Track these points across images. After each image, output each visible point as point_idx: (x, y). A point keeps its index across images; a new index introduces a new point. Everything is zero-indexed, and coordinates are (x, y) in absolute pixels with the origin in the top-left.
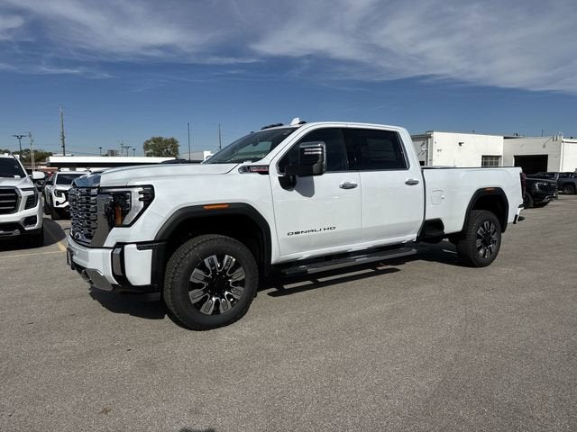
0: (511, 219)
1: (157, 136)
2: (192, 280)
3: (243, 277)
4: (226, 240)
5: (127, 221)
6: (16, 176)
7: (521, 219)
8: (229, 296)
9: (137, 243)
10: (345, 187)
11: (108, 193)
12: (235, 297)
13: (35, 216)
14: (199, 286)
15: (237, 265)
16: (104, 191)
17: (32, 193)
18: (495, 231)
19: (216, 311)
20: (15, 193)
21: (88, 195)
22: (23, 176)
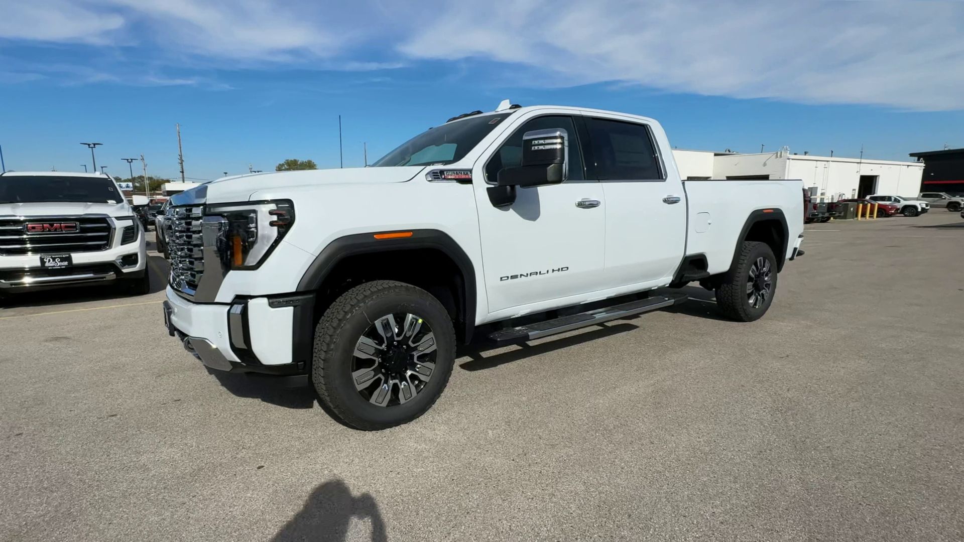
0: (789, 254)
1: (292, 158)
2: (357, 354)
3: (434, 347)
4: (407, 288)
5: (252, 260)
6: (109, 201)
7: (800, 253)
8: (413, 377)
9: (269, 297)
10: (582, 205)
11: (221, 214)
12: (422, 378)
13: (136, 255)
14: (367, 363)
15: (424, 330)
16: (213, 210)
17: (129, 223)
18: (769, 271)
19: (394, 400)
20: (106, 222)
21: (188, 218)
22: (119, 201)
